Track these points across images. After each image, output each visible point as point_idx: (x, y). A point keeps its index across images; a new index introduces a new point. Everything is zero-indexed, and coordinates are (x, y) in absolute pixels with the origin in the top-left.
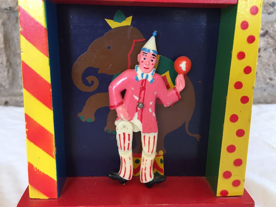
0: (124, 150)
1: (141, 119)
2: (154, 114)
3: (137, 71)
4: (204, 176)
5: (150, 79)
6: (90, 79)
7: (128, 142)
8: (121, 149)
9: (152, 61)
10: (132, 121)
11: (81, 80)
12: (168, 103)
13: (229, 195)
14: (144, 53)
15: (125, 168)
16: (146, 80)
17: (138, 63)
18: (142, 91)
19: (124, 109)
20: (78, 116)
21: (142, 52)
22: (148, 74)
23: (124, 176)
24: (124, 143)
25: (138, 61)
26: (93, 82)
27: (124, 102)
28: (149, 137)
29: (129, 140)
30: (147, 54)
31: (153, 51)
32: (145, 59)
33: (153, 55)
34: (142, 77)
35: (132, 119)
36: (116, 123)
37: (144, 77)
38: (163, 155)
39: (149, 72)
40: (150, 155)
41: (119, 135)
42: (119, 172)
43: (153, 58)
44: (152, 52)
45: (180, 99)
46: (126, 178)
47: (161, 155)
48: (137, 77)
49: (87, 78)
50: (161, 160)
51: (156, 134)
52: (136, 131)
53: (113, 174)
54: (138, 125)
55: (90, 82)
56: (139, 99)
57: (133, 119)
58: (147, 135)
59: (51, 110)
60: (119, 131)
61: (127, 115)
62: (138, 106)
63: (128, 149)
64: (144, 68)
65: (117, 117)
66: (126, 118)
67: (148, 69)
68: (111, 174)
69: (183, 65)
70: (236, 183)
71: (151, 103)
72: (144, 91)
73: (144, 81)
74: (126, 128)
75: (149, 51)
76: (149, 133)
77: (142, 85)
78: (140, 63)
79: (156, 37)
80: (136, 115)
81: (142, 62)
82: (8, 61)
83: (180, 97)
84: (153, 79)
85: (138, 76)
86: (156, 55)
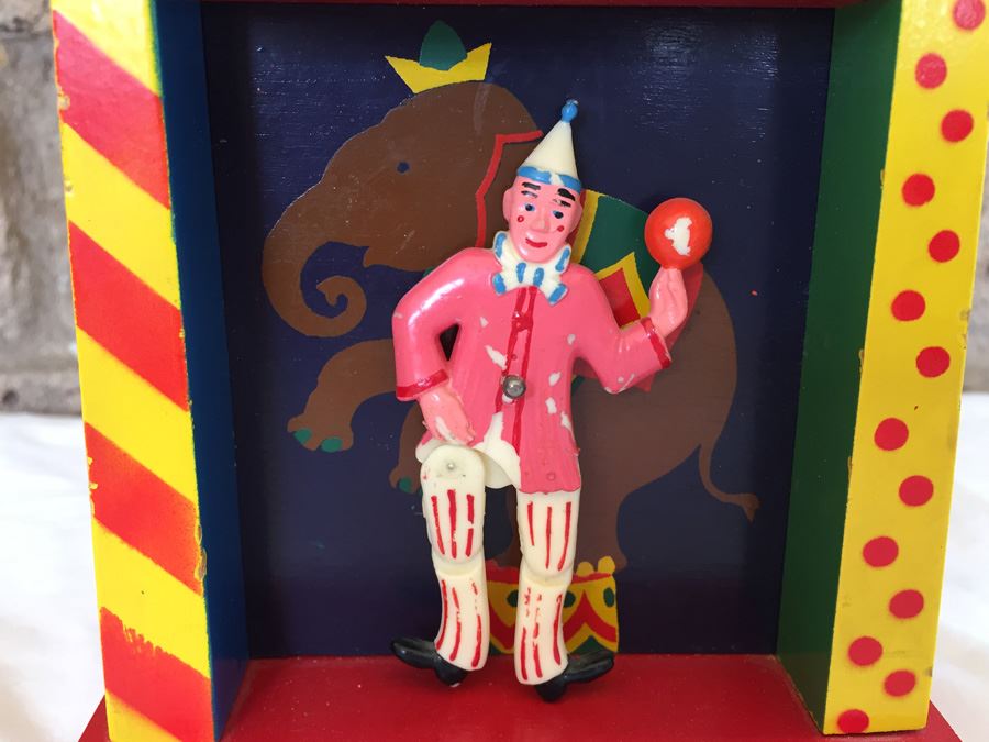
0: (454, 554)
1: (515, 437)
2: (566, 422)
3: (499, 253)
4: (774, 652)
5: (549, 285)
6: (332, 287)
7: (468, 525)
8: (443, 551)
9: (559, 215)
10: (479, 447)
11: (300, 292)
12: (621, 380)
13: (871, 729)
14: (526, 184)
15: (459, 625)
16: (534, 289)
17: (505, 226)
18: (521, 329)
19: (450, 399)
20: (290, 430)
21: (520, 180)
22: (543, 266)
23: (453, 656)
24: (453, 528)
25: (506, 216)
26: (343, 301)
27: (449, 372)
28: (550, 509)
29: (471, 517)
30: (538, 187)
31: (564, 177)
32: (529, 208)
33: (562, 192)
34: (520, 279)
35: (479, 439)
36: (421, 452)
37: (528, 279)
38: (615, 575)
39: (546, 260)
40: (553, 577)
41: (434, 499)
42: (437, 640)
43: (564, 203)
44: (557, 182)
45: (666, 364)
46: (464, 661)
47: (606, 575)
48: (501, 279)
49: (321, 286)
50: (608, 592)
51: (574, 497)
52: (497, 484)
53: (414, 647)
54: (505, 464)
55: (332, 301)
56: (508, 364)
57: (486, 437)
58: (541, 502)
59: (185, 409)
60: (433, 485)
61: (463, 421)
62: (503, 389)
63: (468, 552)
64: (529, 241)
65: (424, 429)
66: (456, 435)
67: (542, 249)
68: (406, 645)
69: (680, 233)
70: (900, 684)
71: (554, 379)
72: (526, 331)
73: (529, 294)
74: (457, 472)
75: (547, 177)
76: (546, 492)
77: (519, 308)
78: (514, 223)
79: (574, 124)
80: (498, 423)
81: (521, 219)
82: (13, 231)
83: (668, 355)
84: (562, 285)
85: (503, 275)
86: (571, 191)
